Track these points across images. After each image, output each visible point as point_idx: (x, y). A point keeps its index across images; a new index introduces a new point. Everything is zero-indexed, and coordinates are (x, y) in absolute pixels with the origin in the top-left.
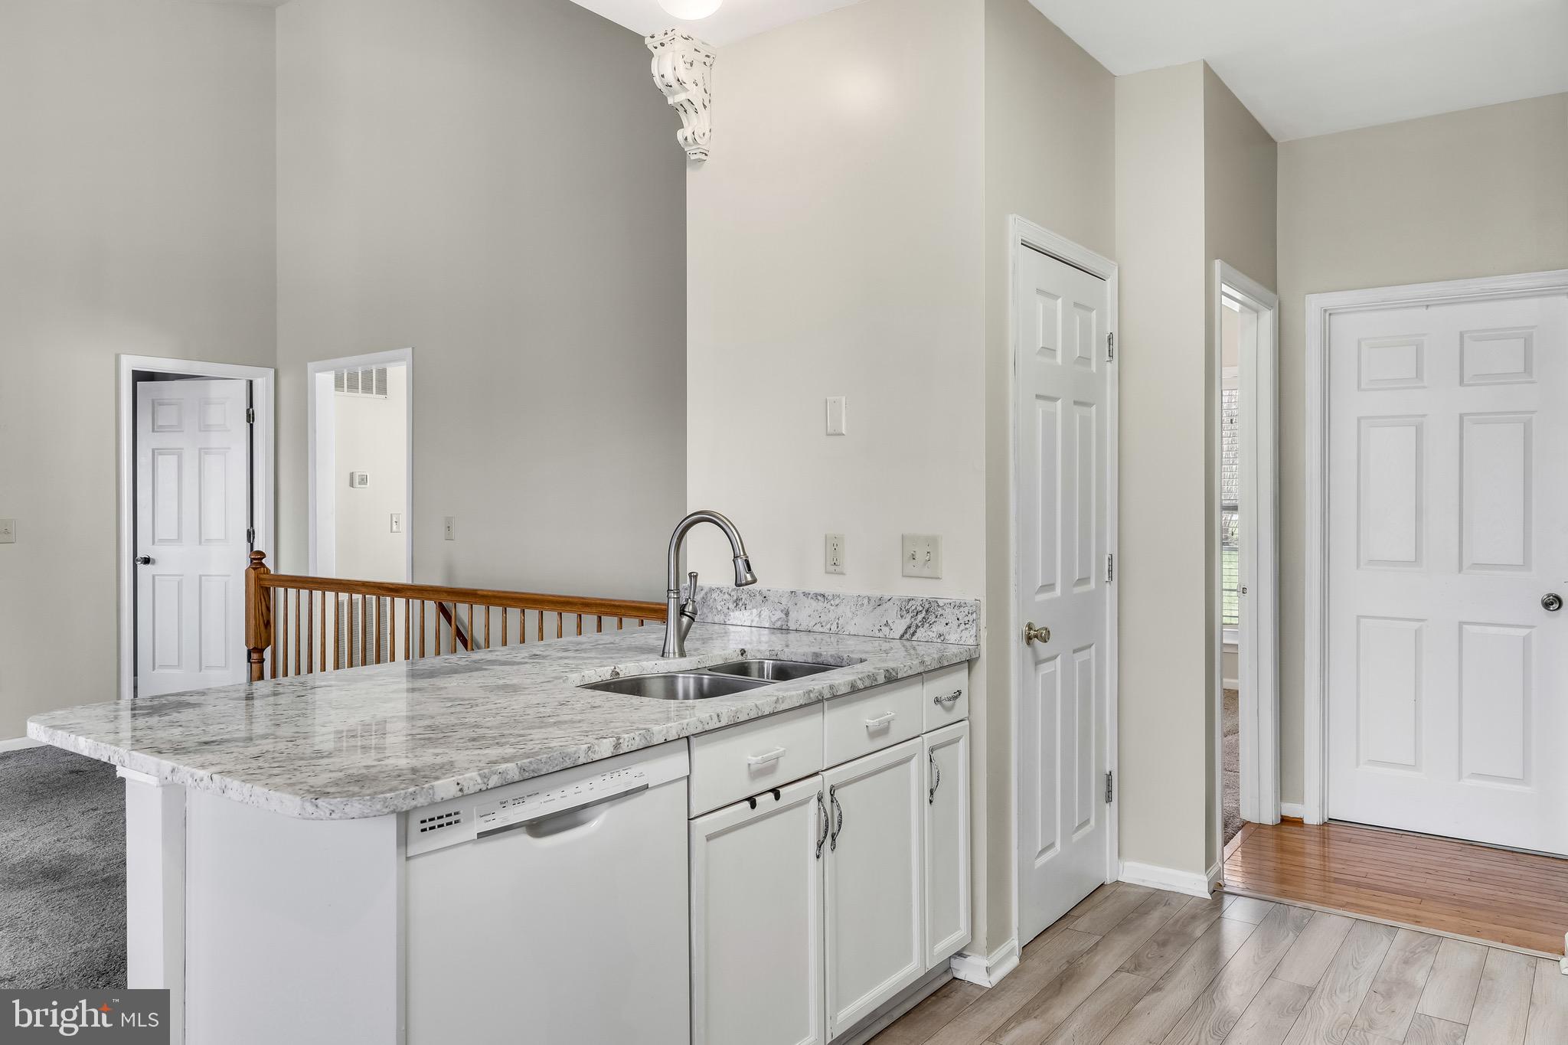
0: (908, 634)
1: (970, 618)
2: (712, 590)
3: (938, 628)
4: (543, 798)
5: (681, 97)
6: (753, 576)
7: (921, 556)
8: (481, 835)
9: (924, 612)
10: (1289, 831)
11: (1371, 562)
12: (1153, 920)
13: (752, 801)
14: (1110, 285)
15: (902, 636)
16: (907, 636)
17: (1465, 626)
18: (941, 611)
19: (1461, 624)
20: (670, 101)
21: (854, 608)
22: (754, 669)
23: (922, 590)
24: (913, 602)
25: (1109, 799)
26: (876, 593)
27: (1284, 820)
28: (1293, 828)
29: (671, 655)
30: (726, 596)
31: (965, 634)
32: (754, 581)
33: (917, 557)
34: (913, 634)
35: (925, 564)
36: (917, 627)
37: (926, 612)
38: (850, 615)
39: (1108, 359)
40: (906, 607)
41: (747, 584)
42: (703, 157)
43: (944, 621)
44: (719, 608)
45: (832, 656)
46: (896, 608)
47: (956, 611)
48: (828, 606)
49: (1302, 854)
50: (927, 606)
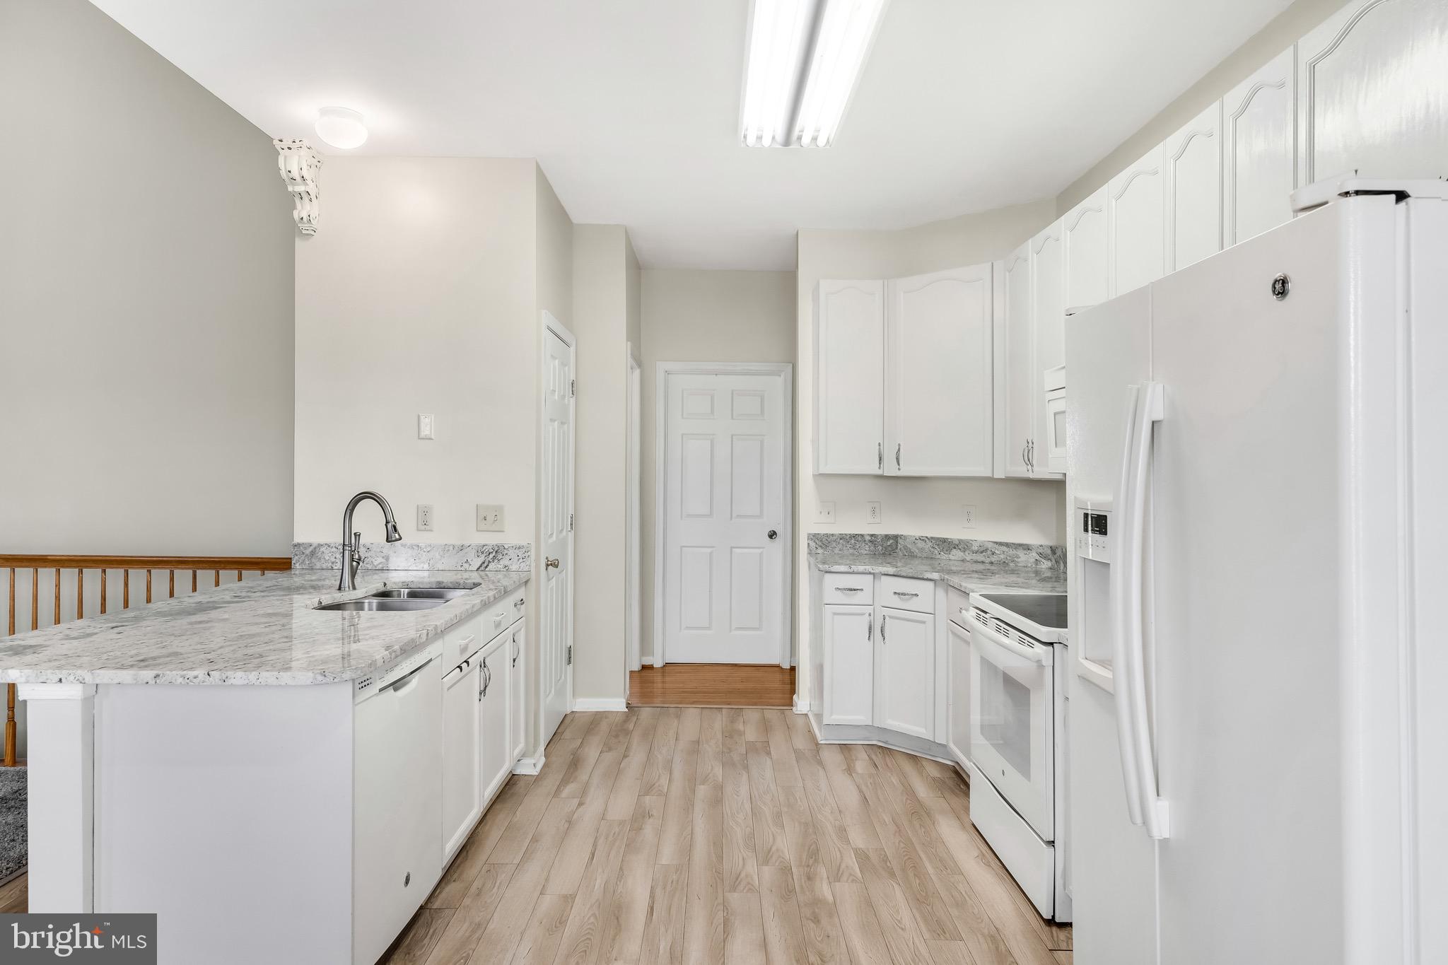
0: (483, 567)
1: (526, 554)
2: (320, 545)
3: (505, 562)
4: (399, 668)
5: (301, 188)
6: (399, 535)
7: (490, 518)
8: (381, 690)
9: (494, 553)
10: (647, 673)
11: (689, 516)
12: (604, 726)
13: (460, 667)
14: (572, 349)
15: (478, 569)
16: (482, 568)
17: (734, 549)
18: (506, 552)
19: (732, 548)
20: (290, 189)
21: (441, 553)
22: (395, 594)
23: (491, 540)
24: (487, 547)
25: (569, 662)
26: (458, 543)
27: (644, 667)
28: (650, 671)
29: (347, 589)
30: (334, 549)
31: (522, 565)
32: (400, 539)
33: (487, 519)
34: (486, 567)
35: (494, 523)
36: (489, 562)
37: (497, 552)
38: (439, 557)
39: (571, 395)
40: (481, 550)
41: (396, 540)
42: (313, 233)
43: (508, 558)
44: (327, 558)
45: (451, 583)
46: (474, 551)
47: (517, 551)
48: (422, 552)
49: (653, 683)
50: (496, 549)
